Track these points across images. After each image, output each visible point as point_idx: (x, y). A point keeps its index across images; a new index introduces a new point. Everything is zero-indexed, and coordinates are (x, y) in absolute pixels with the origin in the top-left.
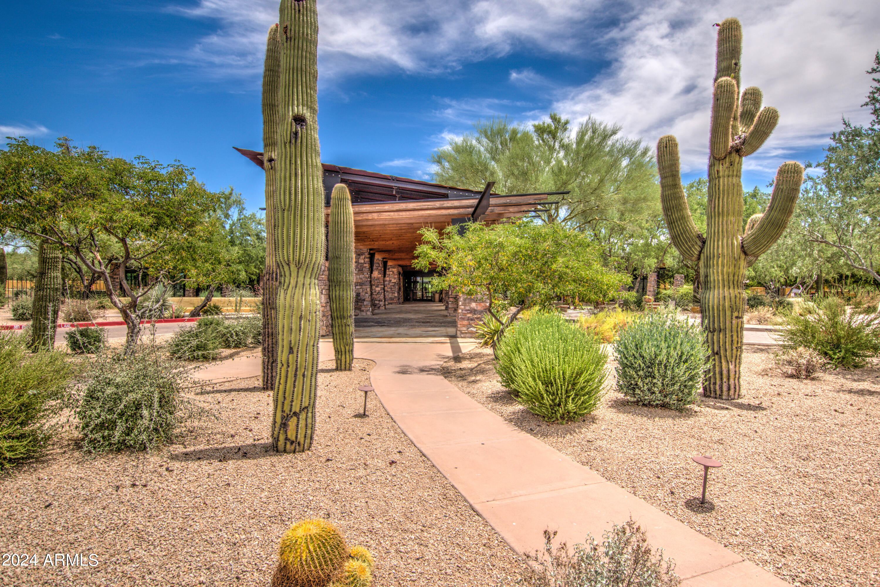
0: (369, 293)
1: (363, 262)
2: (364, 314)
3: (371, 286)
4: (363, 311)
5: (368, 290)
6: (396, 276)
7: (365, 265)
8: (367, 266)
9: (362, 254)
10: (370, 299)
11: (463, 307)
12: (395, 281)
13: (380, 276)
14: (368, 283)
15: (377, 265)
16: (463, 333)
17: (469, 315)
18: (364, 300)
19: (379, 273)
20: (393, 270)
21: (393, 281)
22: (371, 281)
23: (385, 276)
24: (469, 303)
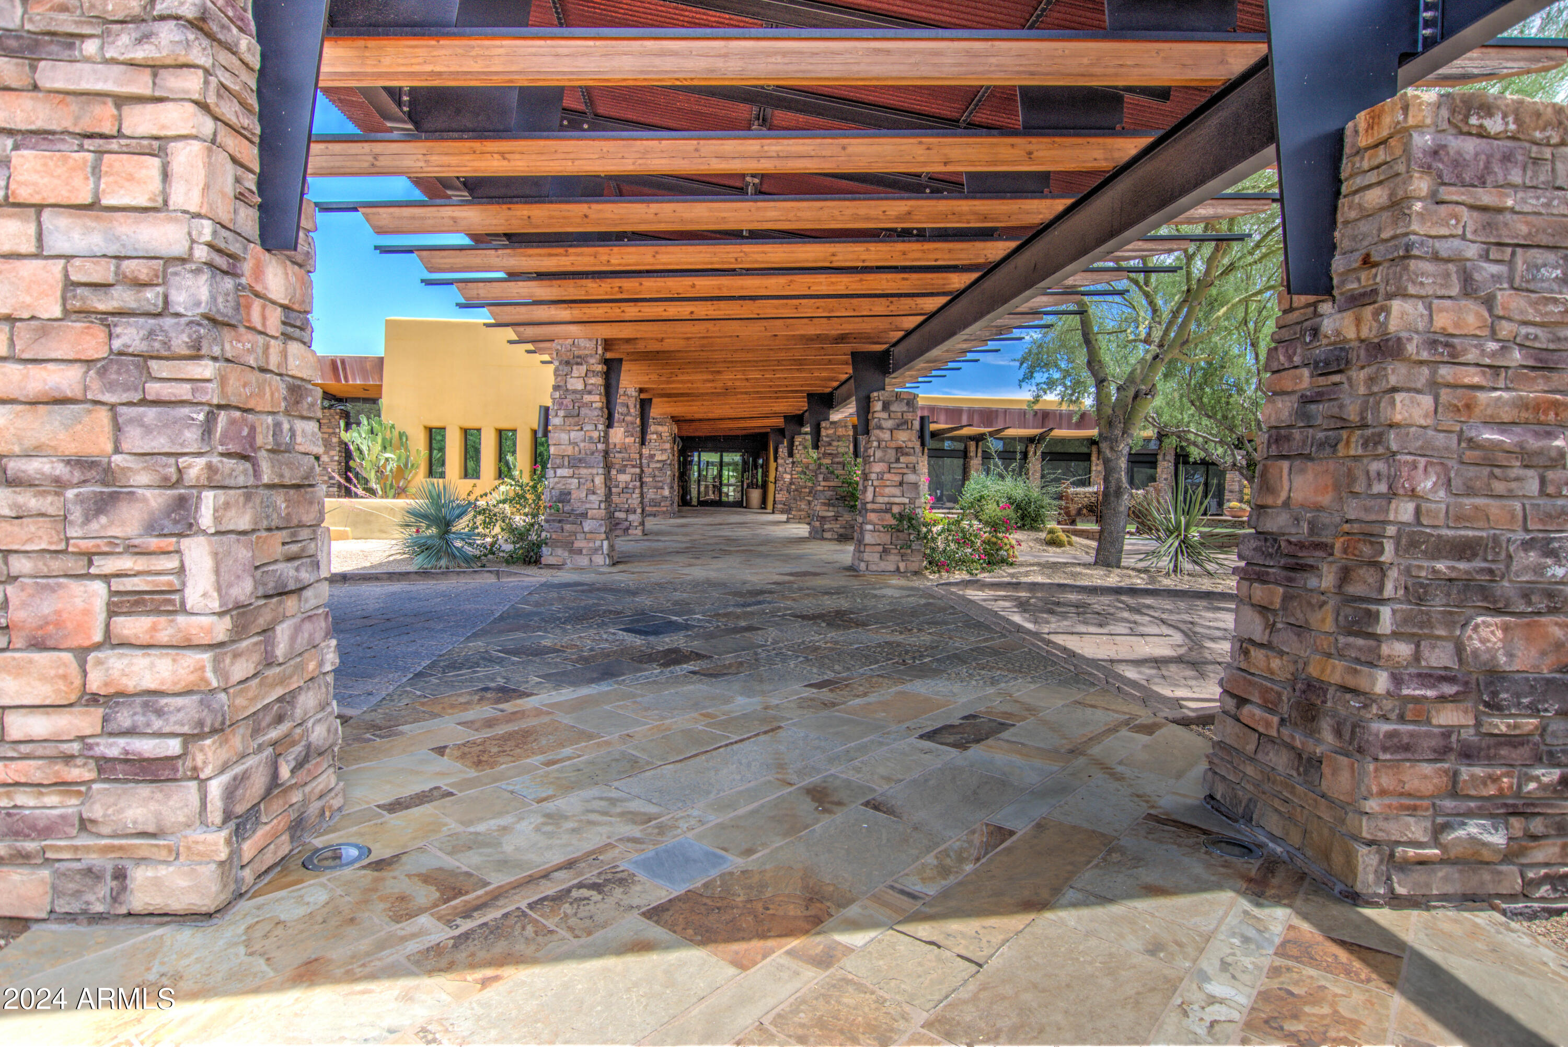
0: (601, 491)
1: (580, 386)
2: (583, 561)
3: (608, 467)
4: (580, 552)
5: (599, 480)
6: (667, 446)
7: (587, 398)
8: (596, 400)
9: (579, 360)
10: (602, 512)
11: (1403, 650)
12: (664, 457)
13: (630, 440)
14: (599, 457)
15: (624, 410)
16: (1405, 866)
17: (1448, 717)
18: (584, 515)
19: (628, 433)
20: (660, 429)
21: (659, 457)
22: (606, 453)
23: (643, 443)
24: (1449, 620)
